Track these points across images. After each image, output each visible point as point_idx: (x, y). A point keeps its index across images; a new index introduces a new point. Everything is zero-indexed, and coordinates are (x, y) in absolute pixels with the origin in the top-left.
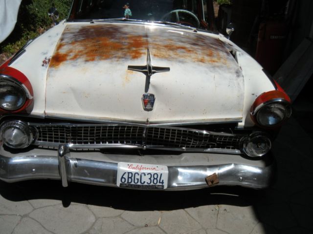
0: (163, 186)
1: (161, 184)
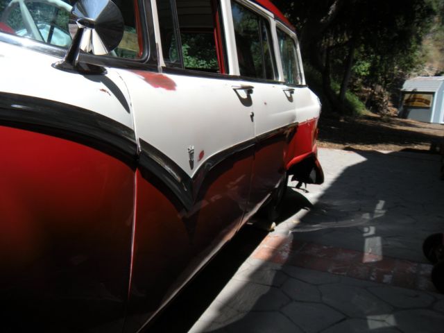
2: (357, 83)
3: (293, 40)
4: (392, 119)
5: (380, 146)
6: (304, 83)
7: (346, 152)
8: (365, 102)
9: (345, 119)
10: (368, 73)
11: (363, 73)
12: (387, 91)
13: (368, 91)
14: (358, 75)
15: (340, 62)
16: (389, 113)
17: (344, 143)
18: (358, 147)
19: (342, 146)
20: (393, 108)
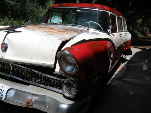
0: (2, 98)
1: (1, 96)
2: (138, 26)
3: (125, 20)
4: (150, 38)
5: (146, 47)
6: (127, 31)
7: (135, 48)
8: (140, 33)
9: (134, 39)
10: (141, 23)
11: (140, 23)
12: (148, 28)
13: (141, 29)
14: (138, 23)
15: (132, 19)
16: (149, 36)
17: (134, 46)
18: (139, 47)
19: (134, 47)
20: (150, 34)
